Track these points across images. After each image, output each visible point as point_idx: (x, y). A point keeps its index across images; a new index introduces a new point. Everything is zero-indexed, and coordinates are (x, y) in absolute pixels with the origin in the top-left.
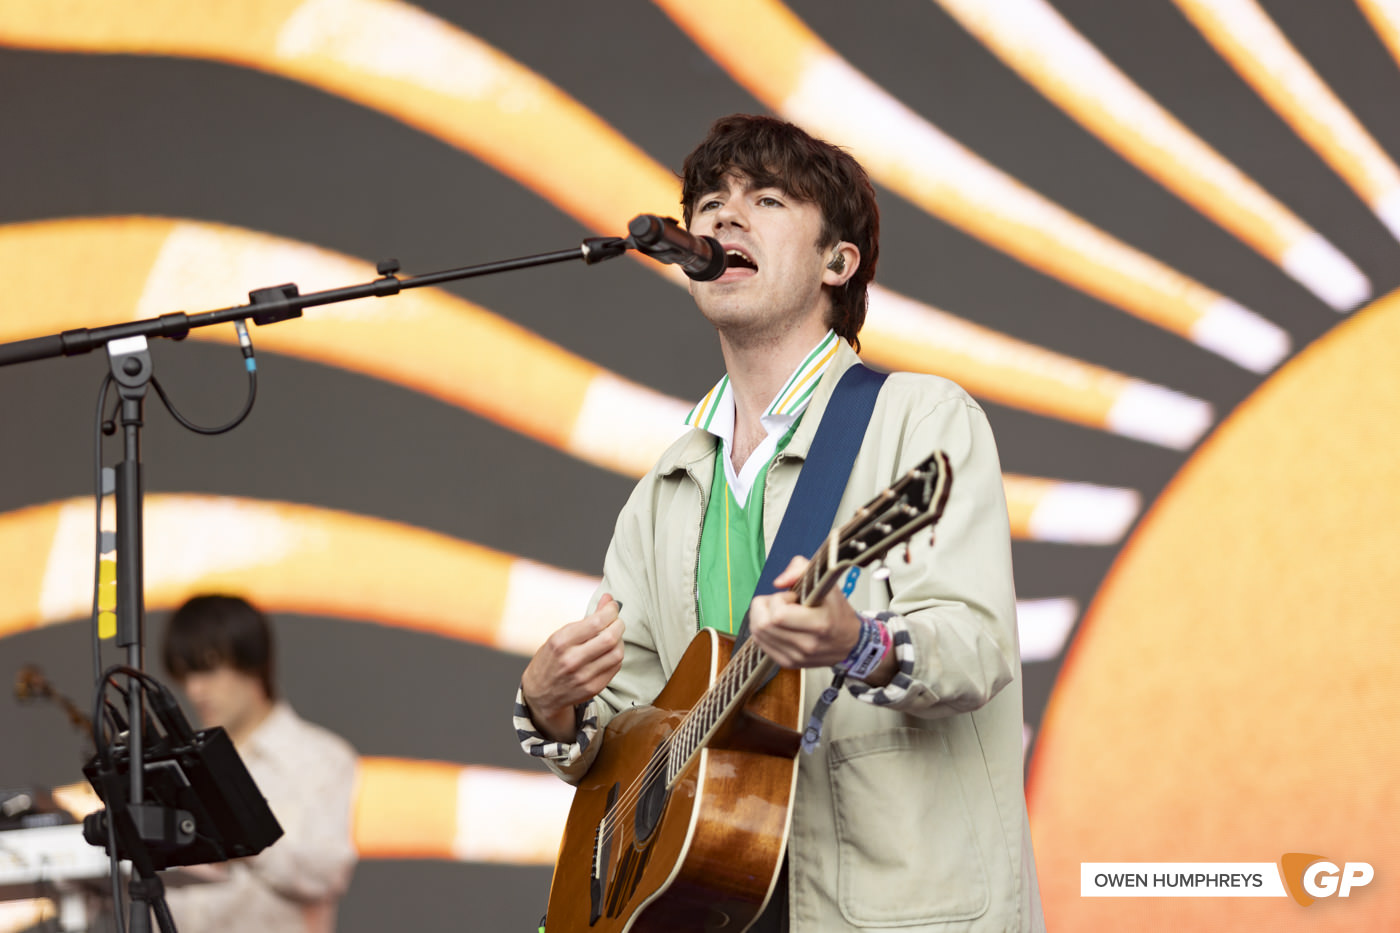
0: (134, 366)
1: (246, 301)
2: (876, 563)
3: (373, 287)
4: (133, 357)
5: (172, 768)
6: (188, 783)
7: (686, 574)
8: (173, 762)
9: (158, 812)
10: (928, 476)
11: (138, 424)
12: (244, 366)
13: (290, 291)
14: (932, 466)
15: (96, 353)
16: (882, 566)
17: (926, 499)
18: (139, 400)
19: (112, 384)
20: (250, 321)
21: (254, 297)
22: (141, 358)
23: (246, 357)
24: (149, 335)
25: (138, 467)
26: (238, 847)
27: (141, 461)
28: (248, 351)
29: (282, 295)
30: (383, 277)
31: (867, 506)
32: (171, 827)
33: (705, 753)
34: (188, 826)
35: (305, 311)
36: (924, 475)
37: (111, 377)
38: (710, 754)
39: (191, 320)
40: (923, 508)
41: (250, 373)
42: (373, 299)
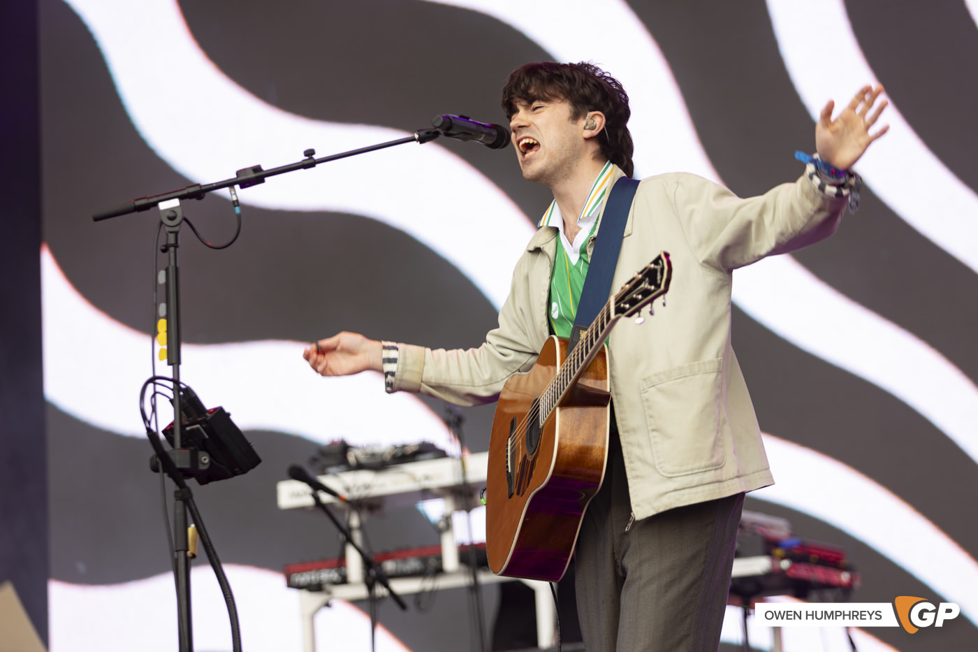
0: (172, 215)
1: (235, 176)
2: (637, 314)
3: (301, 164)
4: (172, 210)
5: (198, 428)
6: (207, 437)
7: (542, 305)
8: (198, 426)
9: (187, 453)
10: (658, 267)
11: (176, 246)
12: (234, 211)
13: (257, 169)
14: (660, 262)
15: (152, 209)
16: (639, 316)
17: (659, 282)
18: (176, 233)
19: (163, 225)
20: (237, 187)
21: (238, 173)
22: (175, 210)
23: (235, 206)
24: (181, 198)
25: (177, 269)
26: (236, 469)
27: (178, 265)
28: (236, 203)
29: (252, 172)
30: (307, 158)
31: (629, 283)
32: (194, 459)
33: (558, 409)
34: (205, 459)
35: (266, 179)
36: (656, 267)
37: (162, 223)
38: (560, 410)
39: (203, 188)
40: (658, 286)
41: (237, 215)
42: (302, 171)
